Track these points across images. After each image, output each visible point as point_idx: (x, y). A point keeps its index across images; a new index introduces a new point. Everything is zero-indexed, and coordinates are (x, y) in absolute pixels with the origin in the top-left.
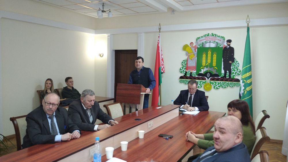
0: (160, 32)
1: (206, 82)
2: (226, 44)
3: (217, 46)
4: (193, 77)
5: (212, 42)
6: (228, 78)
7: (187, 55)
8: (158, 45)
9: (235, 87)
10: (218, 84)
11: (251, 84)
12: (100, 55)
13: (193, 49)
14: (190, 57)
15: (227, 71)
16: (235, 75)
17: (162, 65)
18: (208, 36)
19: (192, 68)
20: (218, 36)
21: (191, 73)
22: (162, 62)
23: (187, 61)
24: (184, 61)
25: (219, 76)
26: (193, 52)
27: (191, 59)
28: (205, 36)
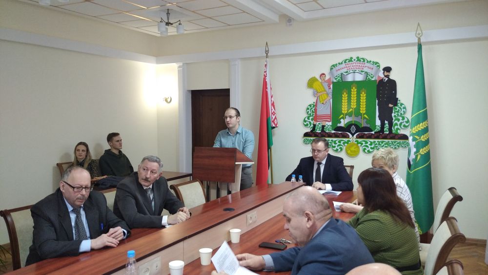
0: (267, 57)
1: (350, 141)
2: (381, 75)
3: (366, 79)
4: (327, 133)
5: (357, 71)
6: (388, 133)
7: (314, 95)
8: (265, 79)
9: (401, 148)
10: (371, 145)
11: (427, 142)
12: (166, 100)
13: (326, 85)
14: (321, 98)
15: (386, 122)
16: (400, 128)
17: (272, 113)
18: (351, 63)
19: (324, 118)
20: (368, 62)
21: (323, 126)
22: (272, 110)
23: (316, 105)
24: (310, 106)
25: (372, 131)
26: (325, 91)
27: (322, 102)
28: (345, 62)
